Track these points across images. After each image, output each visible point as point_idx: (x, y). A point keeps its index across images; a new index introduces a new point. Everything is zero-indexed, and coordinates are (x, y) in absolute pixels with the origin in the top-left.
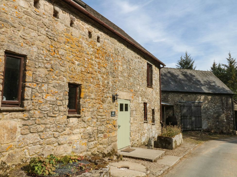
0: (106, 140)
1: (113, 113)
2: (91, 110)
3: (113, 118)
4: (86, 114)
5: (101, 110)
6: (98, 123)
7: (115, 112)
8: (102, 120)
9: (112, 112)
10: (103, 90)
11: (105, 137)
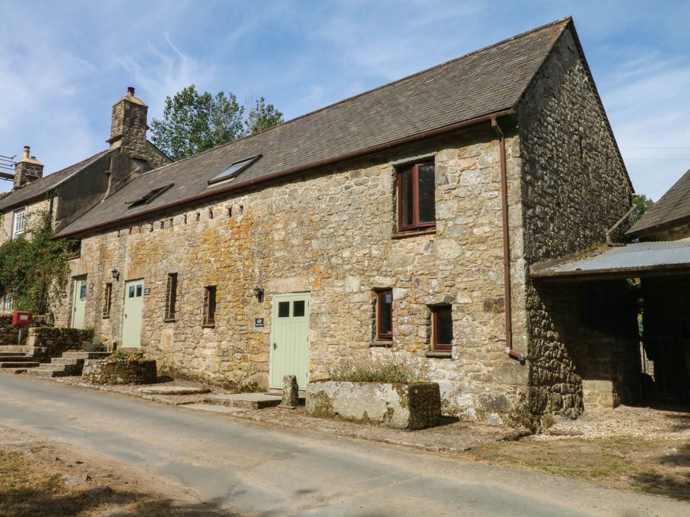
0: (247, 364)
1: (260, 321)
2: (226, 317)
3: (260, 329)
4: (220, 323)
5: (239, 317)
6: (235, 336)
7: (263, 319)
8: (241, 332)
9: (256, 320)
10: (245, 285)
11: (244, 359)
